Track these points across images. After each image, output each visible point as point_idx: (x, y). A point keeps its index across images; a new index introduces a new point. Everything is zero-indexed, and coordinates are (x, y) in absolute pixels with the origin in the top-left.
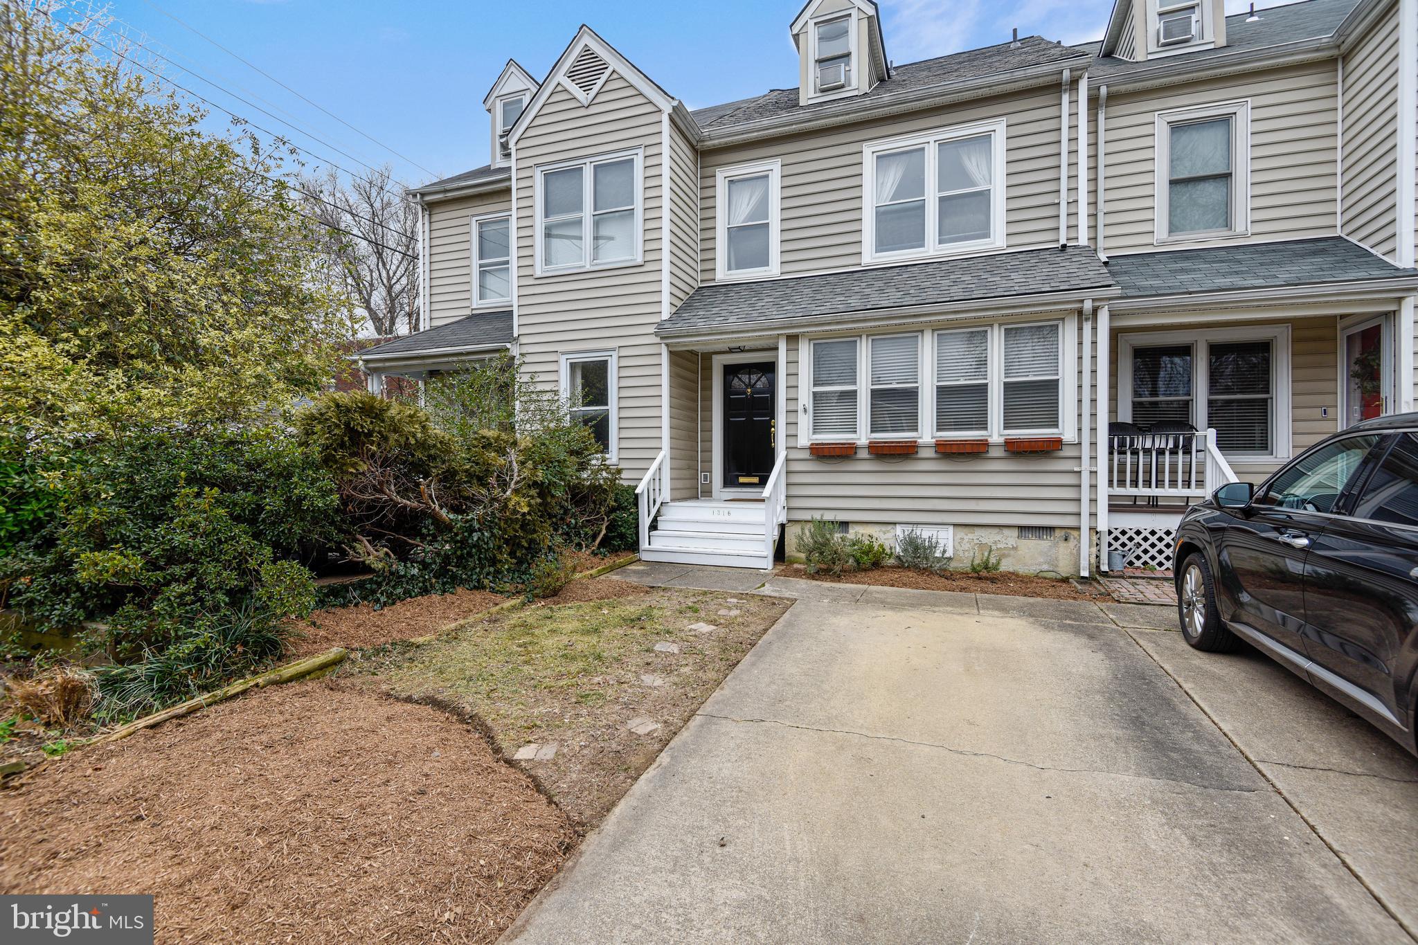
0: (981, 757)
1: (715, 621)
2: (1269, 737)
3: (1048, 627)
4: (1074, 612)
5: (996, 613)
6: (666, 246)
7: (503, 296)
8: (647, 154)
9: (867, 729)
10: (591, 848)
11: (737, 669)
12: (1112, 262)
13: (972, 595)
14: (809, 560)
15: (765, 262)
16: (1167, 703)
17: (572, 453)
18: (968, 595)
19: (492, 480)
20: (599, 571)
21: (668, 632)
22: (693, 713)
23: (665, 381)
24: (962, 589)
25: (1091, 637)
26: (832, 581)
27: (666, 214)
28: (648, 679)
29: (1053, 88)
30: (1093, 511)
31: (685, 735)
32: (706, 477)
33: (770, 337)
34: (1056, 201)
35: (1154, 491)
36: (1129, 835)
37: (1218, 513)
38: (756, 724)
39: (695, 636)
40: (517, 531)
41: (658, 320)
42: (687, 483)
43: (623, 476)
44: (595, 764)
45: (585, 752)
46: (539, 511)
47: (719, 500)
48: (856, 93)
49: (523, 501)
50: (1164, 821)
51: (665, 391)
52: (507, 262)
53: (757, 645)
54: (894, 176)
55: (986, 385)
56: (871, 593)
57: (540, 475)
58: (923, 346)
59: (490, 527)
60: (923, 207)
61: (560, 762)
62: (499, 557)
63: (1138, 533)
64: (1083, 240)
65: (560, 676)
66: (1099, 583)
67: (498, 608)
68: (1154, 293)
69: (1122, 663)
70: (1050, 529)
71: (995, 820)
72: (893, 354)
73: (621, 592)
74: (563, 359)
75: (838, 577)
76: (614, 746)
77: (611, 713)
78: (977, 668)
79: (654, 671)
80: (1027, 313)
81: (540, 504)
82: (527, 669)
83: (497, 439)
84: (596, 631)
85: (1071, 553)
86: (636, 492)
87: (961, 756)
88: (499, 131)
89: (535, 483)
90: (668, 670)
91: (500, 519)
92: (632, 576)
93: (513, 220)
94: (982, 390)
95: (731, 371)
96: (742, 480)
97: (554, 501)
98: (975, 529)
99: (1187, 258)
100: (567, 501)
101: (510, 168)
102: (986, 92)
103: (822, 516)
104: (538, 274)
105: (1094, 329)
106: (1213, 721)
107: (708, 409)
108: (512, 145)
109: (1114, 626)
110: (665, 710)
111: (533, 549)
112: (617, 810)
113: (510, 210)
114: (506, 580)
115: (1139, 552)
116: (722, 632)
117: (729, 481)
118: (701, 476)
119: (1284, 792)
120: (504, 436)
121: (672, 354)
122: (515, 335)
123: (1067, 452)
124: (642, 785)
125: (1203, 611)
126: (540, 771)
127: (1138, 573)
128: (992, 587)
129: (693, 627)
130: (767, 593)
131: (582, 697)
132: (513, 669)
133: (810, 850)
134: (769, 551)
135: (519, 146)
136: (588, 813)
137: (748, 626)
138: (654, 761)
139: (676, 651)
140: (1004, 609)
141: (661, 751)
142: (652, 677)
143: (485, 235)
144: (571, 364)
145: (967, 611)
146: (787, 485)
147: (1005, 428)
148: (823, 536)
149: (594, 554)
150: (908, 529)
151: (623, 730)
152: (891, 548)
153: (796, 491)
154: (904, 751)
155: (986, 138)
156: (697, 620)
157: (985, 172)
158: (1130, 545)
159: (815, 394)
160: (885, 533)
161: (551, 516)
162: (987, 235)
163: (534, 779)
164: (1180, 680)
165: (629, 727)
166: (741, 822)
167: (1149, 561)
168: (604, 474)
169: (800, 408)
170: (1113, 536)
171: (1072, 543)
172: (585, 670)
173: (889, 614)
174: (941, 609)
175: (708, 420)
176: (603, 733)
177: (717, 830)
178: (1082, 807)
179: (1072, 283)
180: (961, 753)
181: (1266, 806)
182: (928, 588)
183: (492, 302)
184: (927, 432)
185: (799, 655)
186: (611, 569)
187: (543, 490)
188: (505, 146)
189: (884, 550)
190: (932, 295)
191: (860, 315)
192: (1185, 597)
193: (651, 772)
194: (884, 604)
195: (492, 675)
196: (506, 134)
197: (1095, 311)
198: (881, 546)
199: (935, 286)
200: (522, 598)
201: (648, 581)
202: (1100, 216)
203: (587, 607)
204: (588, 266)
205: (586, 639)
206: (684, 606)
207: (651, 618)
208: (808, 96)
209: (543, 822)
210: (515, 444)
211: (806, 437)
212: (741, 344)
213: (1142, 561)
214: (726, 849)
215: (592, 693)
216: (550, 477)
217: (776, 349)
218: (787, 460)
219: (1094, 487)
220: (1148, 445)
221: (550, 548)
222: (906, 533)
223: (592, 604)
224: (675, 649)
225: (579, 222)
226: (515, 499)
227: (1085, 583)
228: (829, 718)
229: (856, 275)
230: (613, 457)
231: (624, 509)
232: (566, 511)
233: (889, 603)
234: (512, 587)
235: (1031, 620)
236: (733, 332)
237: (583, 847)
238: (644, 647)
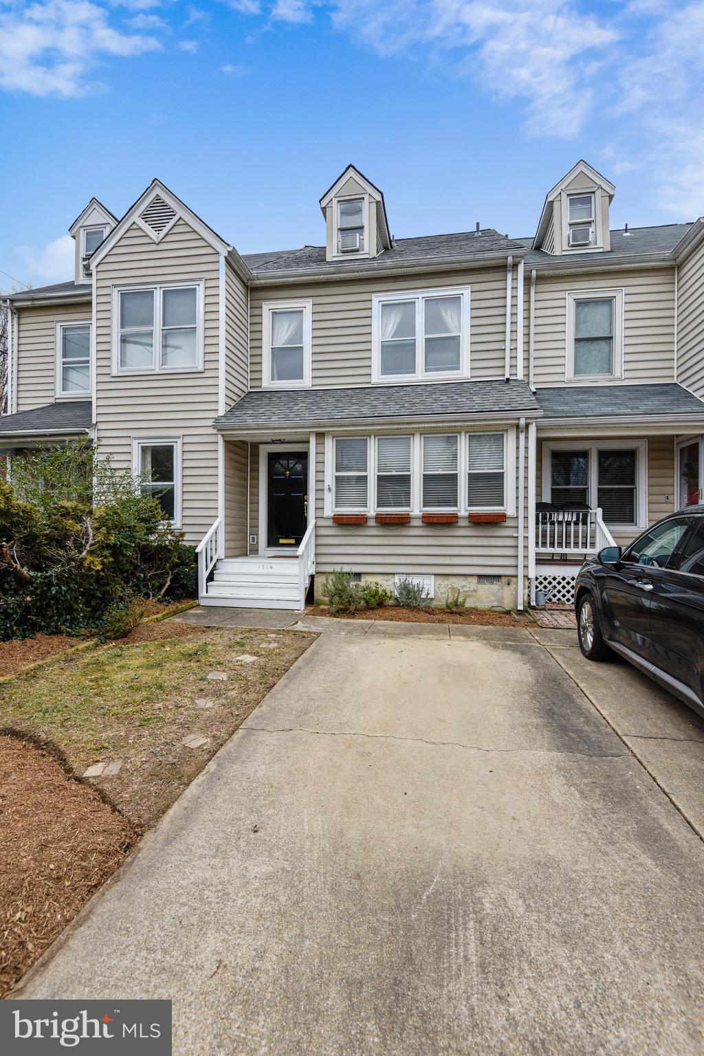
0: (447, 745)
1: (258, 652)
2: (631, 718)
3: (495, 647)
4: (513, 636)
5: (462, 638)
6: (222, 358)
7: (85, 389)
8: (207, 286)
9: (369, 730)
10: (148, 844)
11: (273, 691)
12: (539, 392)
13: (446, 625)
14: (331, 602)
15: (300, 376)
16: (570, 699)
17: (142, 520)
18: (444, 625)
19: (69, 543)
20: (164, 615)
21: (219, 663)
22: (237, 728)
23: (221, 463)
24: (440, 621)
25: (523, 653)
26: (348, 618)
27: (222, 333)
28: (201, 703)
29: (501, 268)
30: (526, 564)
31: (229, 746)
32: (253, 539)
33: (303, 433)
34: (503, 348)
35: (564, 550)
36: (542, 794)
37: (601, 567)
38: (286, 733)
39: (241, 666)
40: (92, 585)
41: (216, 416)
42: (239, 544)
43: (185, 538)
44: (154, 775)
45: (145, 766)
46: (112, 568)
47: (263, 557)
48: (367, 256)
49: (97, 561)
50: (565, 782)
51: (221, 472)
52: (88, 362)
53: (290, 670)
54: (394, 319)
55: (457, 474)
56: (376, 626)
57: (112, 539)
58: (414, 445)
59: (67, 582)
60: (414, 344)
61: (124, 776)
62: (75, 606)
63: (554, 579)
64: (520, 376)
65: (127, 704)
66: (529, 614)
67: (73, 649)
68: (564, 415)
69: (542, 671)
70: (499, 577)
71: (455, 791)
72: (394, 450)
73: (181, 632)
74: (135, 443)
75: (352, 615)
76: (170, 759)
77: (170, 732)
78: (447, 679)
79: (206, 696)
80: (483, 425)
81: (113, 562)
82: (98, 700)
83: (75, 509)
84: (159, 665)
85: (512, 594)
86: (196, 551)
87: (433, 746)
88: (83, 254)
89: (108, 546)
90: (217, 694)
91: (76, 575)
92: (192, 618)
93: (93, 328)
94: (454, 478)
95: (273, 457)
96: (282, 541)
97: (125, 559)
98: (450, 577)
99: (585, 392)
100: (136, 559)
101: (90, 286)
102: (457, 266)
103: (341, 569)
104: (115, 373)
105: (527, 438)
106: (597, 709)
107: (255, 486)
108: (93, 267)
109: (538, 645)
110: (214, 727)
111: (107, 599)
112: (171, 812)
113: (91, 319)
114: (82, 625)
115: (555, 592)
116: (262, 661)
117: (272, 542)
118: (249, 538)
119: (638, 755)
120: (81, 506)
121: (227, 443)
122: (94, 422)
123: (509, 523)
124: (193, 789)
125: (592, 633)
126: (106, 785)
127: (554, 607)
128: (460, 619)
129: (239, 658)
130: (299, 629)
131: (145, 721)
132: (85, 701)
133: (323, 828)
134: (301, 596)
135: (99, 269)
136: (147, 816)
137: (283, 655)
138: (204, 768)
139: (225, 679)
140: (467, 635)
141: (209, 760)
142: (204, 701)
143: (68, 337)
144: (142, 447)
145: (442, 637)
146: (316, 545)
147: (469, 505)
148: (342, 584)
149: (160, 601)
150: (403, 578)
151: (178, 745)
152: (391, 592)
153: (322, 550)
154: (394, 745)
155: (457, 299)
156: (243, 653)
157: (457, 323)
158: (549, 587)
159: (336, 477)
160: (387, 581)
161: (122, 572)
162: (457, 368)
163: (101, 792)
164: (578, 681)
165: (184, 742)
166: (271, 811)
167: (561, 598)
168: (169, 537)
169: (326, 488)
170: (539, 581)
171: (512, 586)
172: (148, 698)
173: (388, 643)
174: (425, 636)
175: (255, 494)
176: (162, 749)
177: (251, 820)
178: (512, 777)
179: (513, 405)
180: (434, 743)
181: (627, 766)
182: (416, 621)
183: (74, 393)
184: (416, 508)
185: (321, 677)
186: (175, 613)
187: (116, 550)
188: (87, 268)
189: (386, 593)
190: (419, 408)
191: (370, 420)
192: (582, 624)
193: (201, 778)
194: (385, 634)
195: (66, 707)
196: (88, 258)
197: (527, 426)
198: (384, 591)
199: (422, 402)
200: (95, 640)
201: (205, 622)
202: (532, 359)
203: (152, 646)
204: (157, 370)
205: (150, 672)
206: (233, 641)
207: (205, 652)
208: (332, 255)
209: (107, 828)
210: (91, 513)
211: (330, 510)
212: (282, 438)
213: (557, 598)
214: (258, 834)
215: (153, 717)
216: (121, 539)
217: (308, 442)
218: (316, 527)
219: (526, 547)
220: (561, 519)
221: (121, 599)
222: (402, 581)
223: (156, 643)
224: (224, 677)
225: (151, 334)
226: (90, 559)
227: (520, 614)
228: (341, 724)
229: (368, 390)
230: (177, 523)
231: (186, 565)
232: (136, 567)
233: (387, 633)
234: (86, 631)
235: (485, 642)
236: (275, 428)
237: (141, 845)
238: (199, 677)
